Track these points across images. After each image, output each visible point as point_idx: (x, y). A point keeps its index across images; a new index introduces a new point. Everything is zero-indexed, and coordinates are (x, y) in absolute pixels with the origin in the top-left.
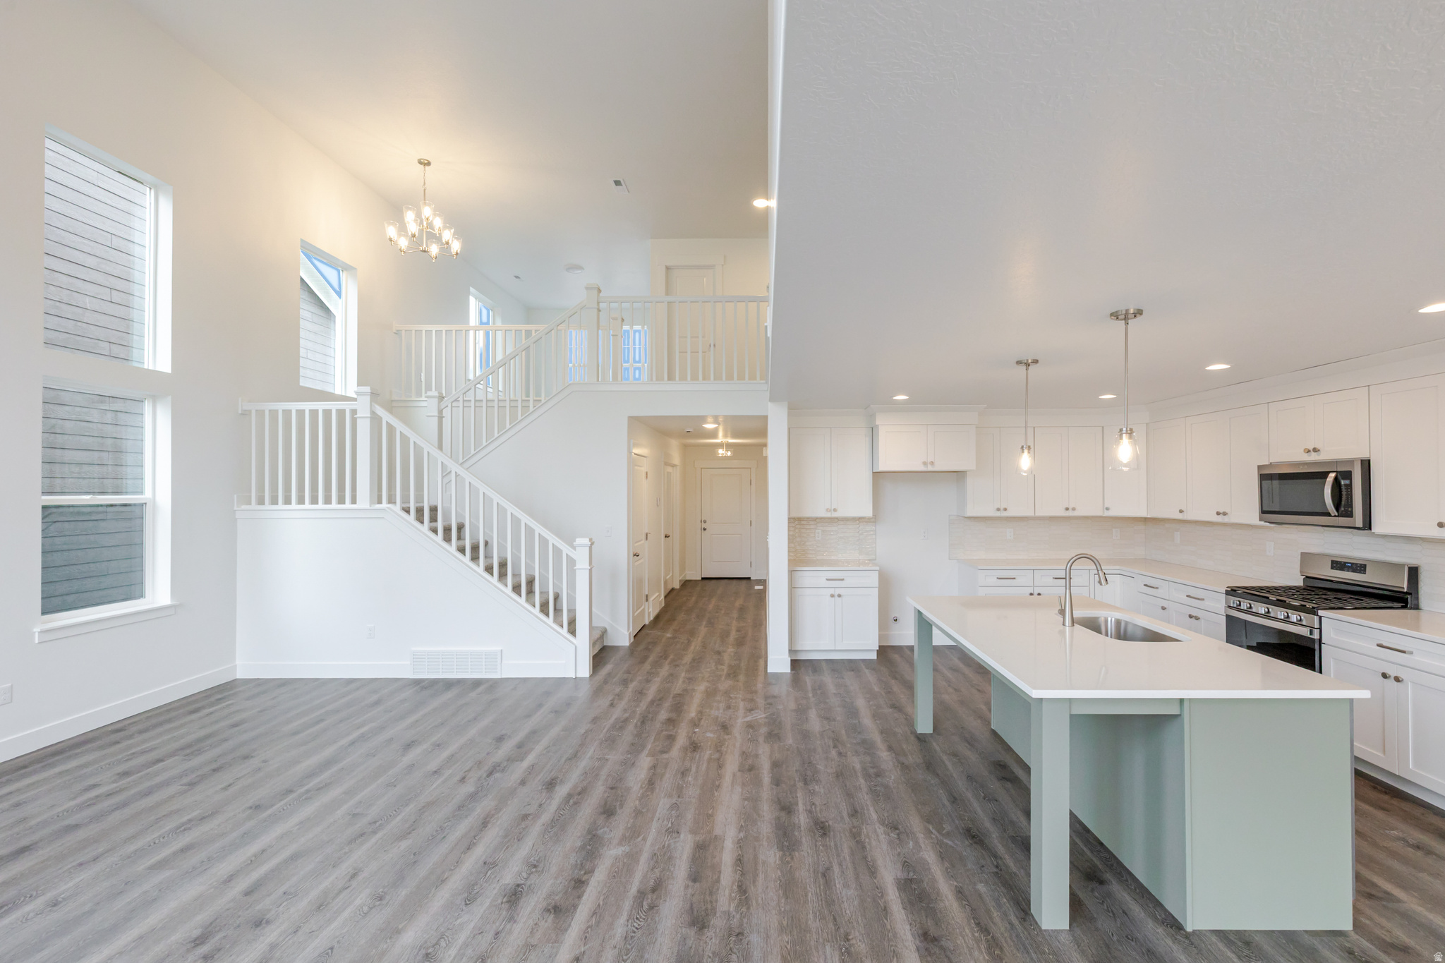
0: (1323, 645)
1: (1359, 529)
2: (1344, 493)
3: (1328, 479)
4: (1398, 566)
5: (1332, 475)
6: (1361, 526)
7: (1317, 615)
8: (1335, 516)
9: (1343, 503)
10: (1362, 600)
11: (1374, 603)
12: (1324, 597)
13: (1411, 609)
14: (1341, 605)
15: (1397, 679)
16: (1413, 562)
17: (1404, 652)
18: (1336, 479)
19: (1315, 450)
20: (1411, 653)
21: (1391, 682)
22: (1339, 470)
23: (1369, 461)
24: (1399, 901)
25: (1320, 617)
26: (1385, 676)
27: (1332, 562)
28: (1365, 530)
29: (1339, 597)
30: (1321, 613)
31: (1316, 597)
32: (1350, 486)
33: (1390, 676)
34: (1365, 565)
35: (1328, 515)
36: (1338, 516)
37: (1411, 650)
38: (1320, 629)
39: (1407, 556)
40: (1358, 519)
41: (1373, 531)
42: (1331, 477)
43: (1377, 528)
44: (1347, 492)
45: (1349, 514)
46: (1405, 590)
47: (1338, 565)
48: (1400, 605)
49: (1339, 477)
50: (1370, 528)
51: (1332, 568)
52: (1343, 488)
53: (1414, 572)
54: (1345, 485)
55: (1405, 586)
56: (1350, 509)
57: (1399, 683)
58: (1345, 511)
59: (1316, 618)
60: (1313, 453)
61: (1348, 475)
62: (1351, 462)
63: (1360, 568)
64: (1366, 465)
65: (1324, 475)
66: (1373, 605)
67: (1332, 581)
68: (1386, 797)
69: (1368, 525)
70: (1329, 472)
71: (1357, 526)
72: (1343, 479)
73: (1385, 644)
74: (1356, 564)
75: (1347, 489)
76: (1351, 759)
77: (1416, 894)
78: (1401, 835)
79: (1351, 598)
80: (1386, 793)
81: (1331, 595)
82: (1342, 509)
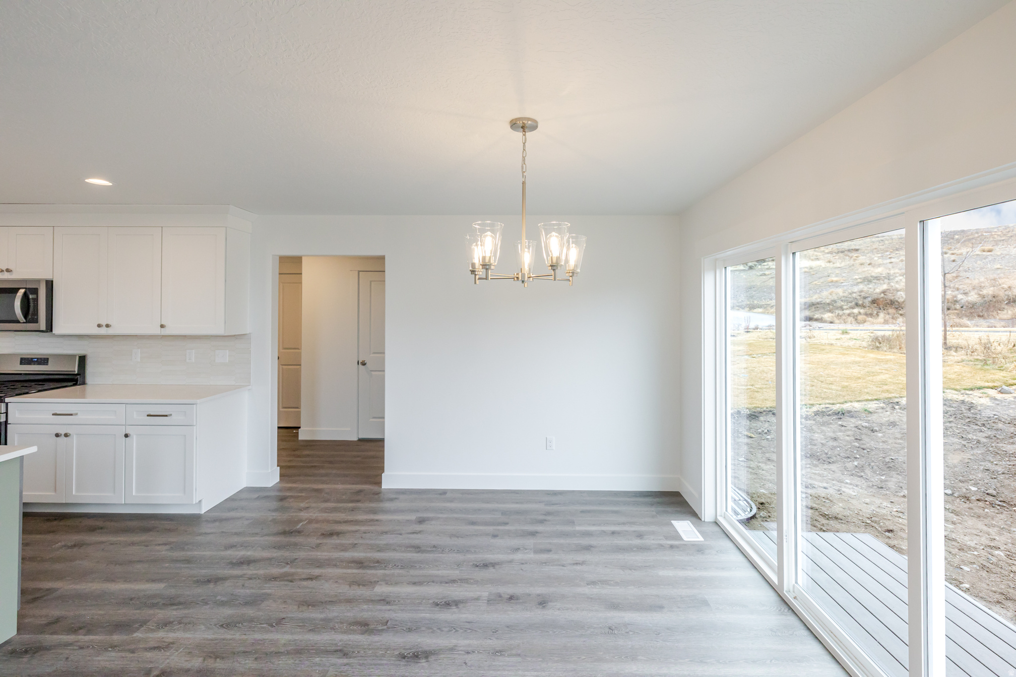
0: (8, 425)
1: (42, 331)
2: (32, 305)
3: (18, 294)
4: (72, 356)
5: (22, 291)
6: (45, 329)
7: (4, 402)
8: (24, 323)
9: (31, 312)
10: (44, 385)
11: (52, 385)
12: (12, 387)
13: (80, 385)
14: (26, 391)
15: (66, 435)
16: (82, 352)
17: (71, 415)
18: (25, 294)
19: (8, 270)
20: (76, 414)
21: (63, 438)
22: (27, 287)
23: (52, 281)
24: (55, 590)
25: (7, 404)
26: (57, 435)
27: (22, 359)
28: (47, 332)
29: (26, 385)
30: (7, 400)
31: (5, 388)
32: (36, 300)
33: (61, 435)
34: (48, 359)
35: (18, 322)
36: (26, 323)
37: (76, 412)
38: (7, 413)
39: (77, 349)
40: (43, 325)
41: (53, 332)
42: (21, 292)
43: (56, 330)
44: (34, 304)
45: (36, 321)
46: (76, 373)
47: (25, 361)
48: (72, 383)
49: (28, 292)
50: (51, 330)
51: (21, 364)
52: (31, 301)
53: (82, 360)
54: (32, 299)
55: (76, 370)
56: (36, 317)
57: (67, 438)
58: (33, 319)
59: (3, 405)
60: (6, 273)
61: (35, 291)
62: (38, 281)
63: (44, 361)
64: (50, 284)
65: (15, 291)
66: (52, 387)
67: (21, 374)
68: (55, 523)
69: (50, 328)
70: (19, 289)
71: (41, 329)
72: (31, 294)
73: (58, 413)
74: (41, 358)
75: (34, 301)
76: (20, 505)
77: (69, 578)
78: (63, 543)
79: (36, 384)
80: (55, 520)
81: (19, 385)
82: (30, 317)
